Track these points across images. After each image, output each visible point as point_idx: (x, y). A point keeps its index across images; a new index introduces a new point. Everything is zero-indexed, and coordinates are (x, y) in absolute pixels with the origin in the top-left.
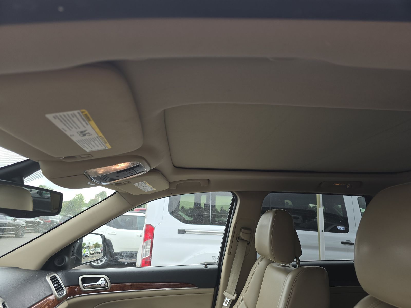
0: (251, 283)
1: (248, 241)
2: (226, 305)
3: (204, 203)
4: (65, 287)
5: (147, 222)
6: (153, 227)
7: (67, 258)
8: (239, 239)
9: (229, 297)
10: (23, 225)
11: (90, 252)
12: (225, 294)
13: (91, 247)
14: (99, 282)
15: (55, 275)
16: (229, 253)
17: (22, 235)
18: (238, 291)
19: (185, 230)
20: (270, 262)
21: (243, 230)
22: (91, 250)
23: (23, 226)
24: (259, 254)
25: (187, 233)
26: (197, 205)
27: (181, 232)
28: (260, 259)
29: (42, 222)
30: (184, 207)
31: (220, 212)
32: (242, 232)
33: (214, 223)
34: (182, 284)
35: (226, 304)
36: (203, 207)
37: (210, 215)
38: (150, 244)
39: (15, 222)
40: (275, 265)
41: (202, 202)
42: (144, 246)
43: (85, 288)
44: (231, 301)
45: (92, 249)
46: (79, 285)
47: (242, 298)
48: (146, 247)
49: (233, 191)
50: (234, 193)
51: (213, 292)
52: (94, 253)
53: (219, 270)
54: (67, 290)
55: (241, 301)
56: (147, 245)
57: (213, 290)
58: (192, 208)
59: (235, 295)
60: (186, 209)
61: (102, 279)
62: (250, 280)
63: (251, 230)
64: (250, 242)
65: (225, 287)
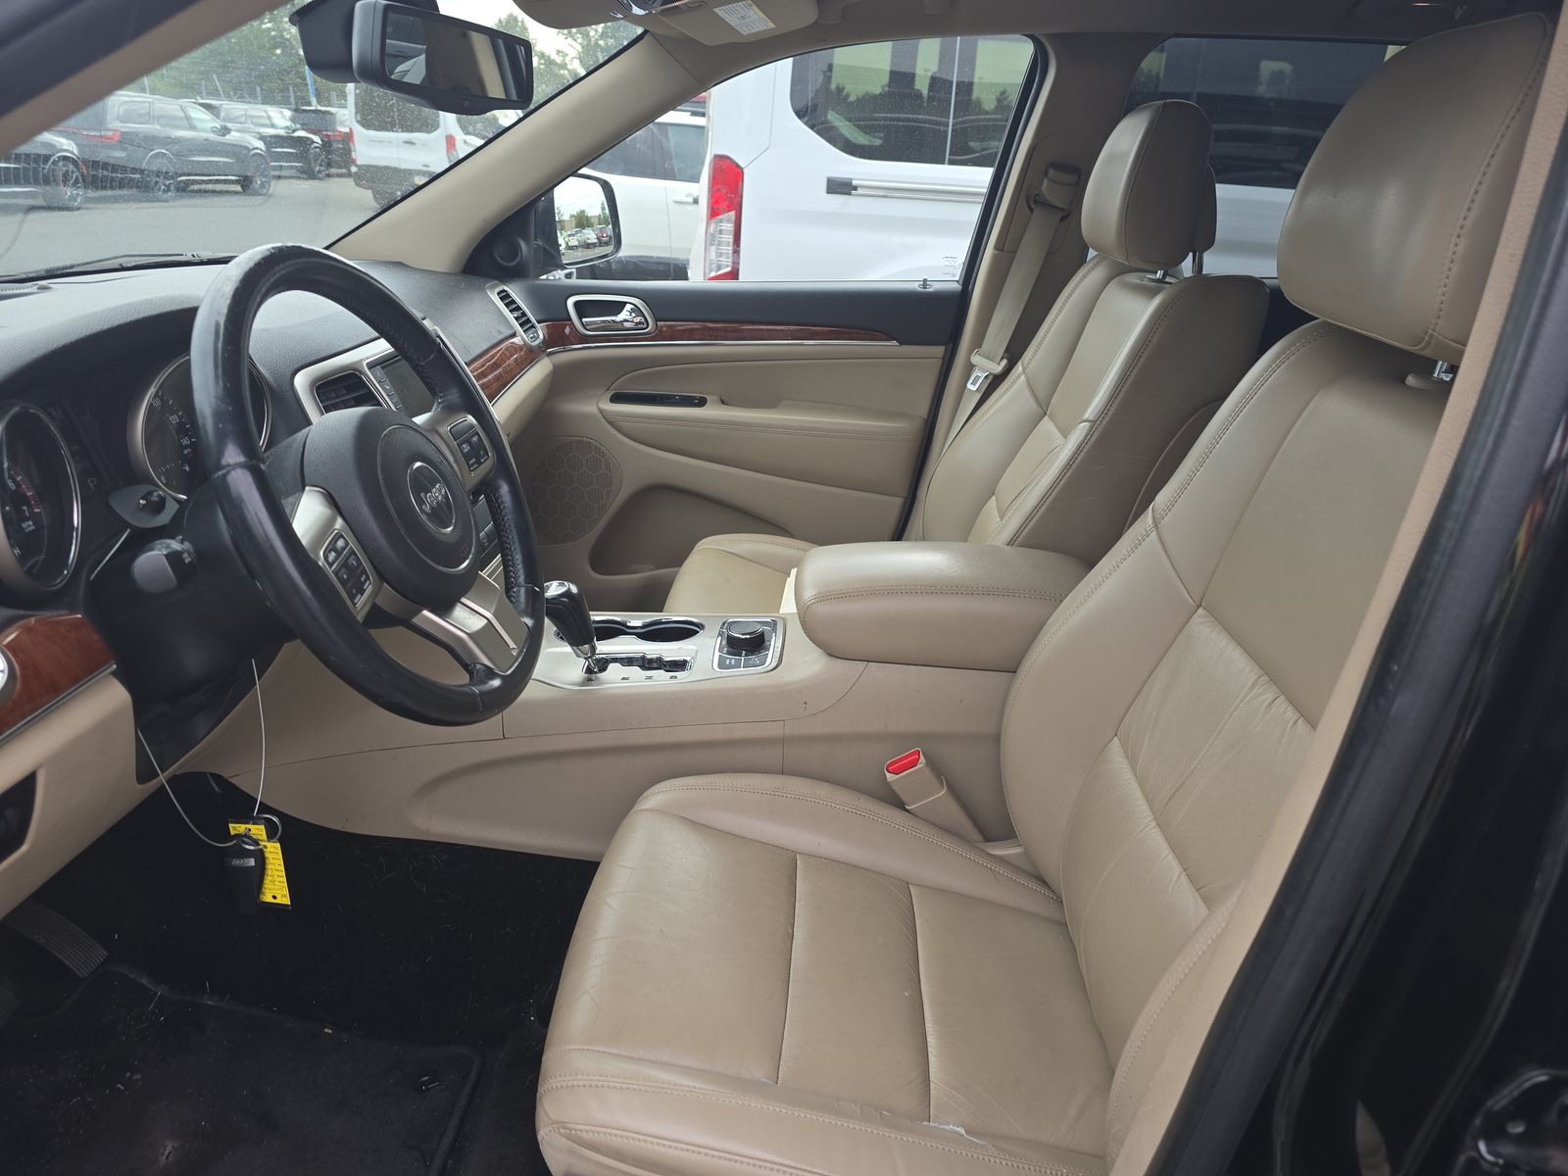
0: (1053, 329)
1: (1063, 210)
2: (974, 388)
3: (930, 74)
4: (539, 322)
5: (715, 147)
6: (738, 166)
7: (523, 245)
8: (1036, 202)
9: (985, 365)
10: (257, 148)
11: (567, 239)
12: (976, 359)
13: (567, 225)
14: (624, 315)
15: (506, 288)
16: (998, 247)
17: (262, 186)
18: (1014, 353)
19: (854, 183)
20: (1118, 272)
21: (1051, 172)
22: (570, 236)
23: (258, 154)
24: (1093, 248)
25: (860, 191)
26: (901, 79)
27: (840, 187)
28: (1091, 265)
29: (316, 140)
30: (843, 88)
31: (991, 113)
32: (1050, 180)
33: (963, 156)
34: (854, 331)
35: (973, 383)
36: (925, 92)
37: (951, 124)
38: (732, 229)
39: (227, 137)
40: (1133, 278)
41: (919, 71)
42: (713, 235)
43: (588, 327)
44: (991, 377)
45: (569, 233)
46: (570, 320)
47: (1021, 369)
48: (717, 239)
49: (1037, 34)
50: (1039, 37)
51: (941, 356)
52: (576, 243)
53: (963, 296)
54: (546, 331)
55: (1019, 376)
56: (721, 232)
57: (940, 350)
58: (876, 95)
59: (1005, 362)
60: (852, 99)
61: (628, 307)
62: (1053, 323)
63: (1078, 173)
64: (1070, 212)
65: (978, 342)
